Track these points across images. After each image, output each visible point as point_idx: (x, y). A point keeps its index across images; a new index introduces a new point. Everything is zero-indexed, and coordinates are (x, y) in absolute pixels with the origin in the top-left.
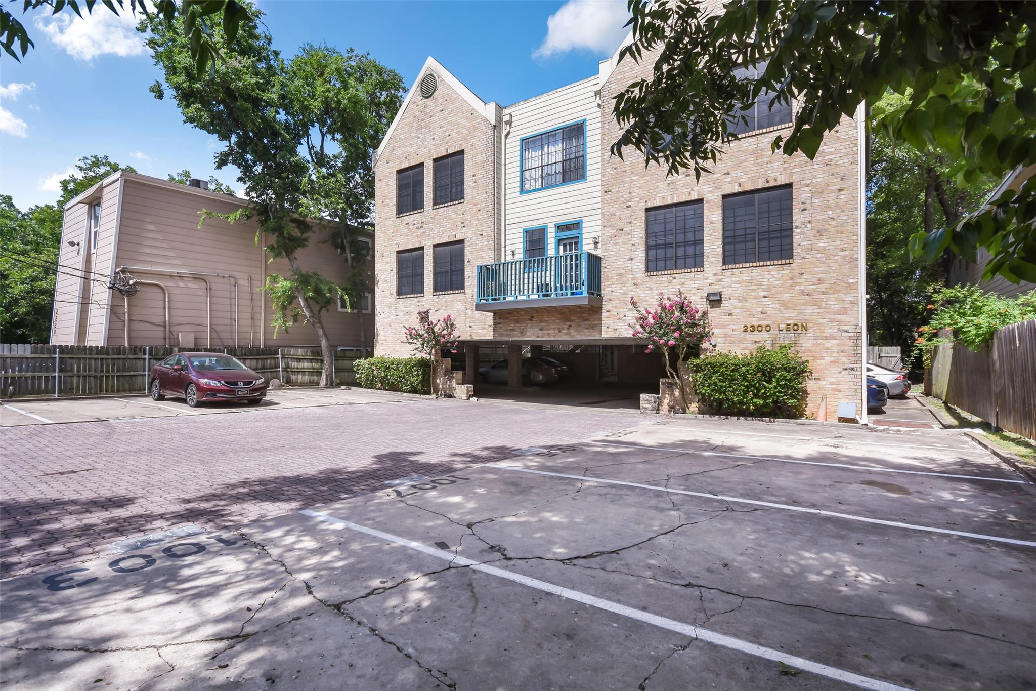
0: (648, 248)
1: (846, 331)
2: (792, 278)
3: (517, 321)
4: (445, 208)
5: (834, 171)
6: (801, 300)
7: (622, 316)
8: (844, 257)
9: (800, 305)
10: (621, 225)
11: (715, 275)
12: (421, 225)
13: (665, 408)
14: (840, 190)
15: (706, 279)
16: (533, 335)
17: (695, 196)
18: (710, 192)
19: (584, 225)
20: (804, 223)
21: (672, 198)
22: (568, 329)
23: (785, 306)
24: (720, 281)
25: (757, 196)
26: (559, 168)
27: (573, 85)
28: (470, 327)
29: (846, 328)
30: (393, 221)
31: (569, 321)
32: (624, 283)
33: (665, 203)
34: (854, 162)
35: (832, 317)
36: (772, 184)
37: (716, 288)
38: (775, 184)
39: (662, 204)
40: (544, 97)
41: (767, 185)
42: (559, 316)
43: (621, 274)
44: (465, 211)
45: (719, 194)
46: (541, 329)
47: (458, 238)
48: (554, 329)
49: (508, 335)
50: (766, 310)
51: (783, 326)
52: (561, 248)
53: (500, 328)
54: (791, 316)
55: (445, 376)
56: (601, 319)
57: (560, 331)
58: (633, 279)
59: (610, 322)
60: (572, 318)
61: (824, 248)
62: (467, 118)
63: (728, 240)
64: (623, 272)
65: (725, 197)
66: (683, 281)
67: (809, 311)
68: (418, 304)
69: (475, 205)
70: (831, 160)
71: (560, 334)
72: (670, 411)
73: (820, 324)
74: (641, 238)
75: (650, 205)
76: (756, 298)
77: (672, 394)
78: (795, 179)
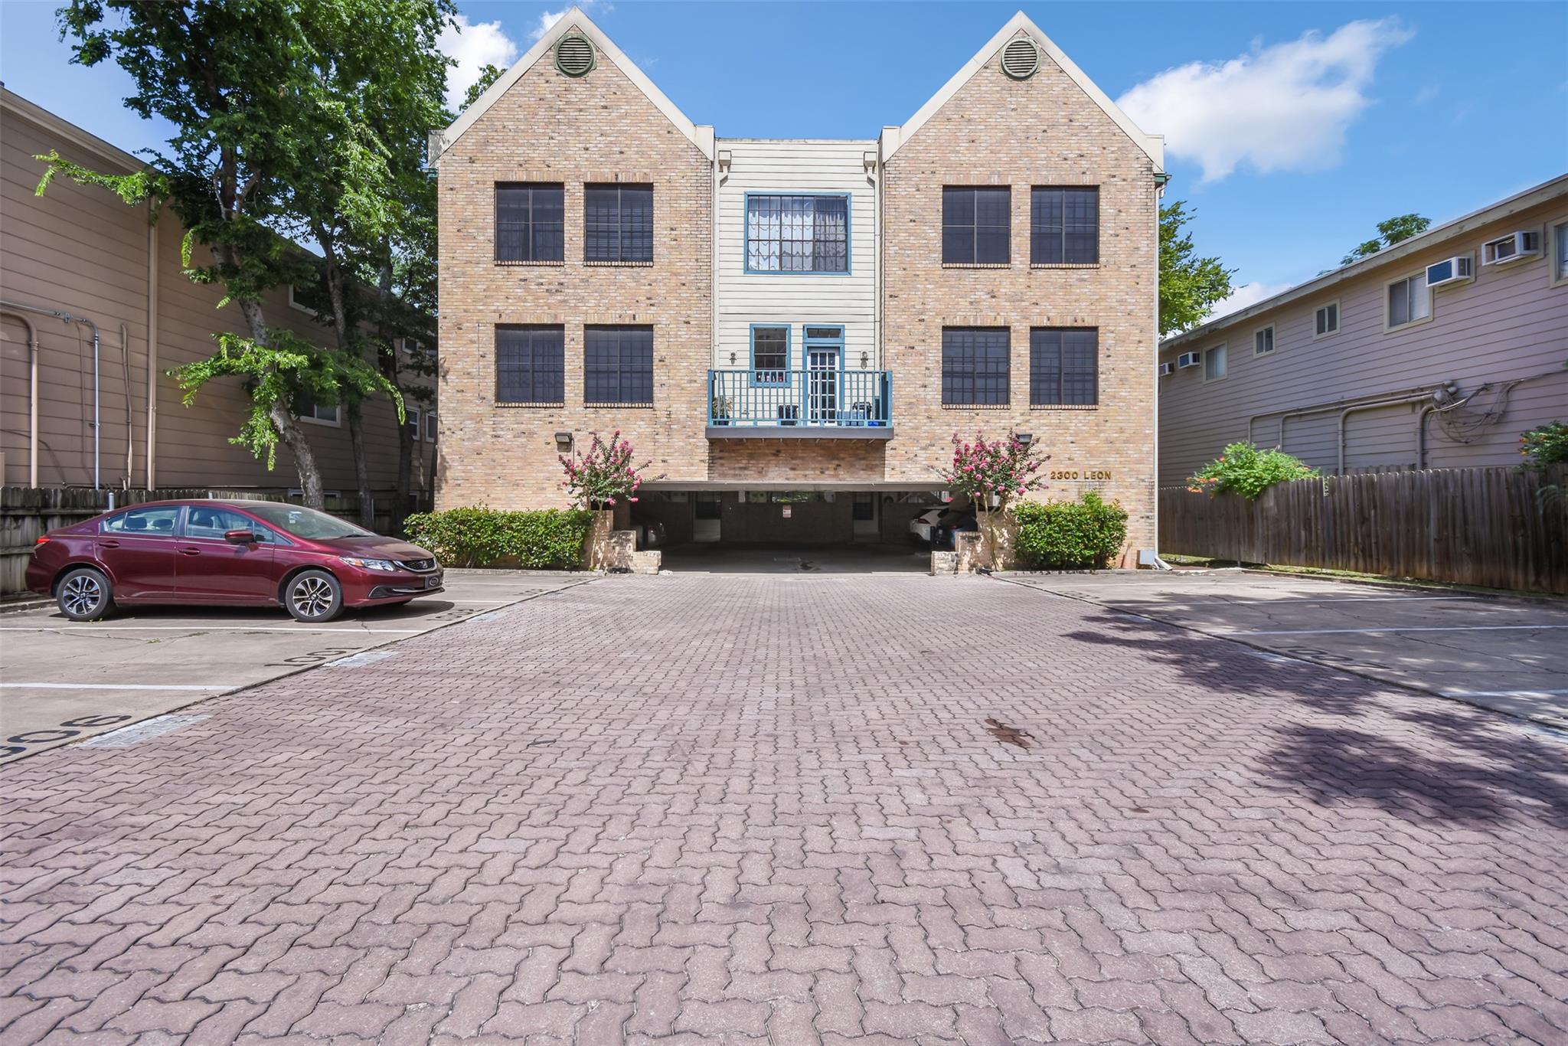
0: (945, 374)
1: (1143, 481)
2: (1097, 425)
3: (751, 456)
4: (612, 270)
5: (1134, 322)
6: (1105, 447)
7: (912, 456)
8: (1142, 408)
9: (1104, 452)
10: (911, 342)
11: (1022, 414)
12: (558, 287)
13: (965, 566)
14: (1140, 342)
15: (1013, 418)
16: (780, 476)
17: (1001, 323)
18: (1018, 321)
19: (847, 333)
20: (1108, 370)
21: (976, 320)
22: (835, 469)
23: (1091, 453)
24: (1028, 421)
25: (1063, 334)
26: (808, 249)
27: (830, 142)
28: (663, 461)
29: (1142, 477)
30: (485, 269)
31: (838, 459)
32: (915, 414)
33: (966, 325)
34: (1150, 317)
35: (1132, 466)
36: (1079, 324)
37: (1024, 429)
38: (1082, 325)
39: (962, 324)
40: (784, 145)
41: (1075, 325)
42: (822, 452)
43: (911, 403)
44: (655, 281)
45: (1027, 324)
46: (793, 469)
47: (639, 321)
48: (814, 469)
49: (735, 475)
50: (1073, 456)
51: (1089, 474)
52: (809, 358)
53: (722, 465)
54: (1097, 465)
55: (611, 537)
56: (883, 458)
57: (822, 473)
58: (926, 411)
59: (895, 463)
60: (842, 455)
61: (1125, 397)
62: (659, 136)
63: (1036, 377)
64: (914, 400)
65: (1033, 329)
66: (987, 418)
67: (1112, 459)
68: (550, 419)
69: (676, 274)
70: (1132, 311)
71: (823, 476)
72: (970, 570)
73: (1121, 473)
74: (938, 362)
75: (948, 323)
76: (1064, 443)
77: (973, 550)
78: (1100, 323)
